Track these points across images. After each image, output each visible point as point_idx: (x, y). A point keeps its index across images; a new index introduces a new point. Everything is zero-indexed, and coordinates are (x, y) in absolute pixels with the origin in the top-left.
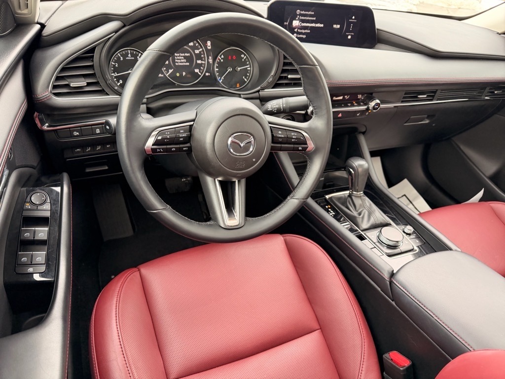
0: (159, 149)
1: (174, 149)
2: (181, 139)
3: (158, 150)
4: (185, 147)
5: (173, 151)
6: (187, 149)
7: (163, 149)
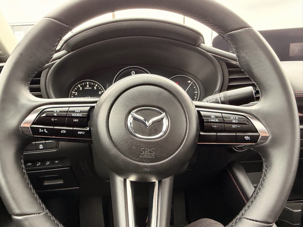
0: (43, 129)
1: (65, 132)
2: (76, 120)
3: (40, 130)
4: (80, 131)
5: (63, 135)
6: (83, 133)
7: (47, 129)
